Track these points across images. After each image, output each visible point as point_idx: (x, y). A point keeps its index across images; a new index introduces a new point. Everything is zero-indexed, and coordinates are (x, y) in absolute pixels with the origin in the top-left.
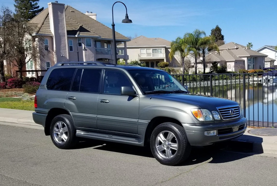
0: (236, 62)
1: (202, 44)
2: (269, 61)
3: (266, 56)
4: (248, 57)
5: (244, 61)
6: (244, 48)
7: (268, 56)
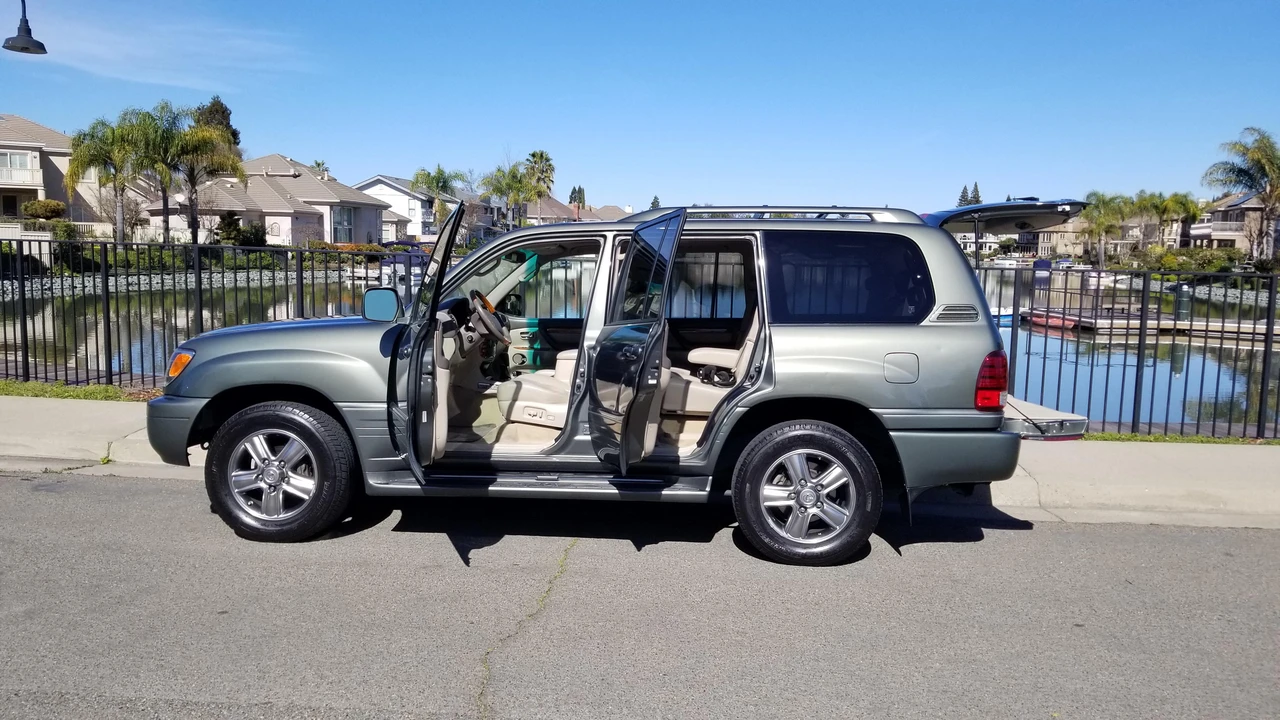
0: (297, 217)
1: (184, 151)
2: (392, 223)
3: (387, 207)
4: (332, 205)
5: (321, 217)
6: (319, 178)
7: (390, 206)
